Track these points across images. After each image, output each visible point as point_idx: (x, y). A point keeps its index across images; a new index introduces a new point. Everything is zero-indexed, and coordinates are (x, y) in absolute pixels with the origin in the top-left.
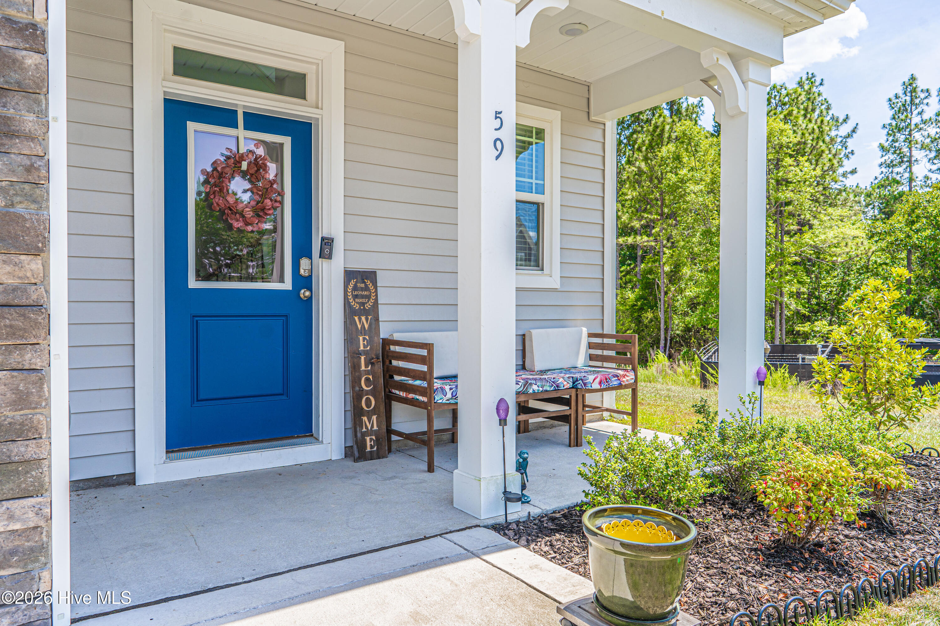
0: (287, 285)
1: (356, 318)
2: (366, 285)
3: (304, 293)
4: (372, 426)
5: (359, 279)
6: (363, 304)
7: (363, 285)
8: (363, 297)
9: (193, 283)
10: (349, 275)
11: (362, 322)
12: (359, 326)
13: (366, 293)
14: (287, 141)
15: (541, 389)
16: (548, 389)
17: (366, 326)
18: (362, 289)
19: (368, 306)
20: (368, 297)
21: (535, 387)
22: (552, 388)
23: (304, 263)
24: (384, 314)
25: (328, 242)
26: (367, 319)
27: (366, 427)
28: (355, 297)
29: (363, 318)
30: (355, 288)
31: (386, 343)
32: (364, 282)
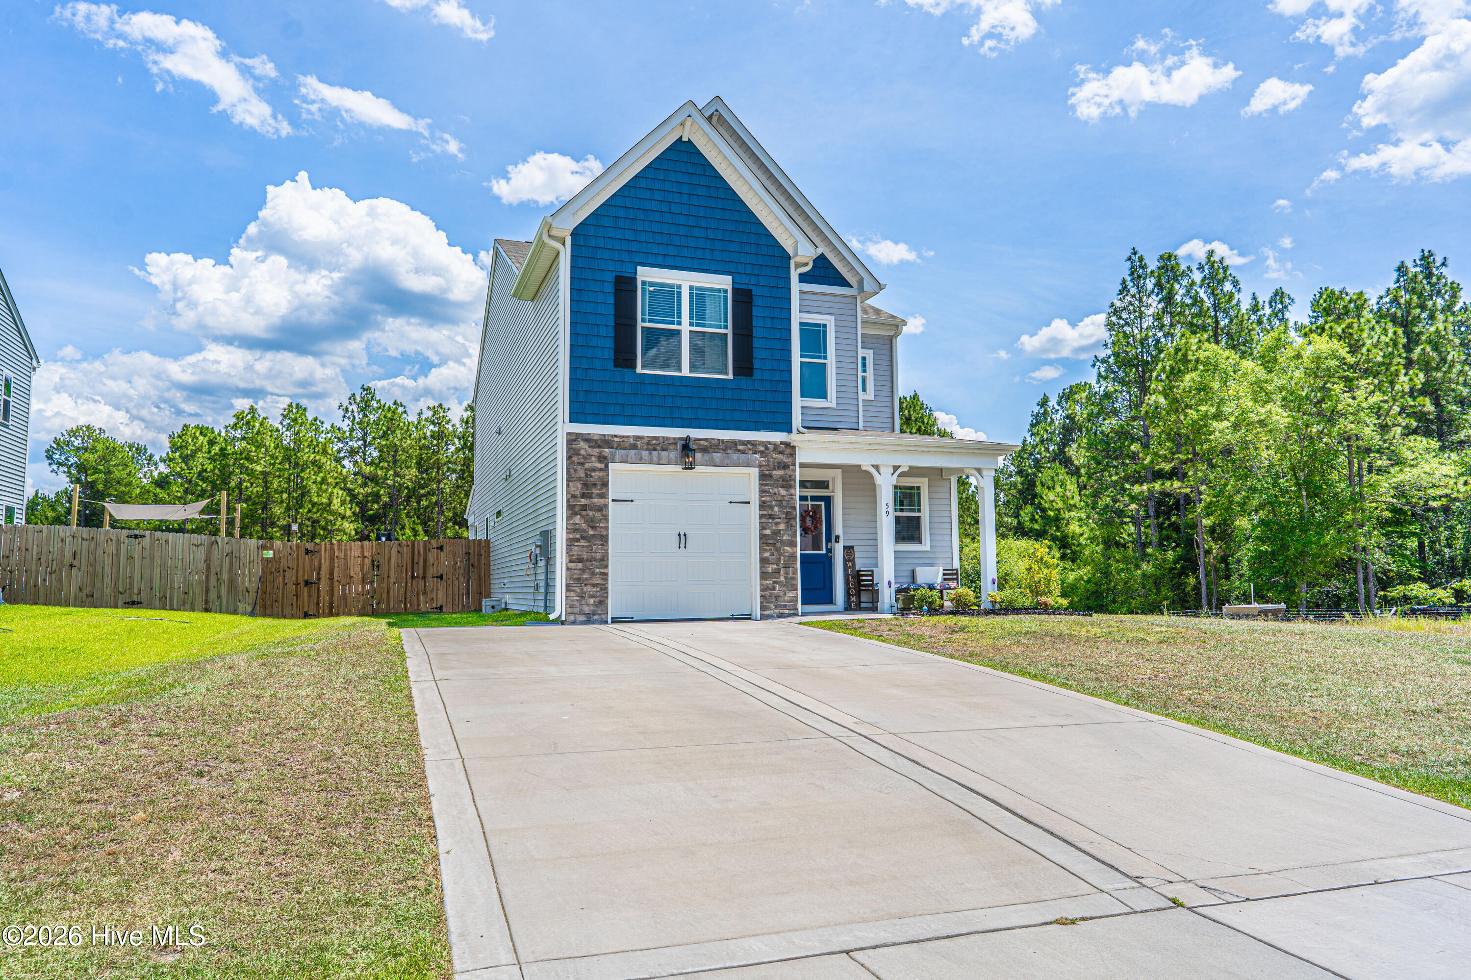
0: (824, 552)
1: (848, 563)
2: (852, 551)
3: (830, 554)
5: (848, 549)
6: (850, 558)
8: (850, 555)
10: (845, 548)
11: (850, 564)
14: (823, 503)
17: (851, 566)
18: (849, 553)
19: (852, 559)
20: (852, 555)
23: (829, 544)
24: (857, 561)
25: (837, 538)
28: (847, 555)
29: (850, 562)
30: (847, 552)
31: (859, 571)
32: (850, 550)
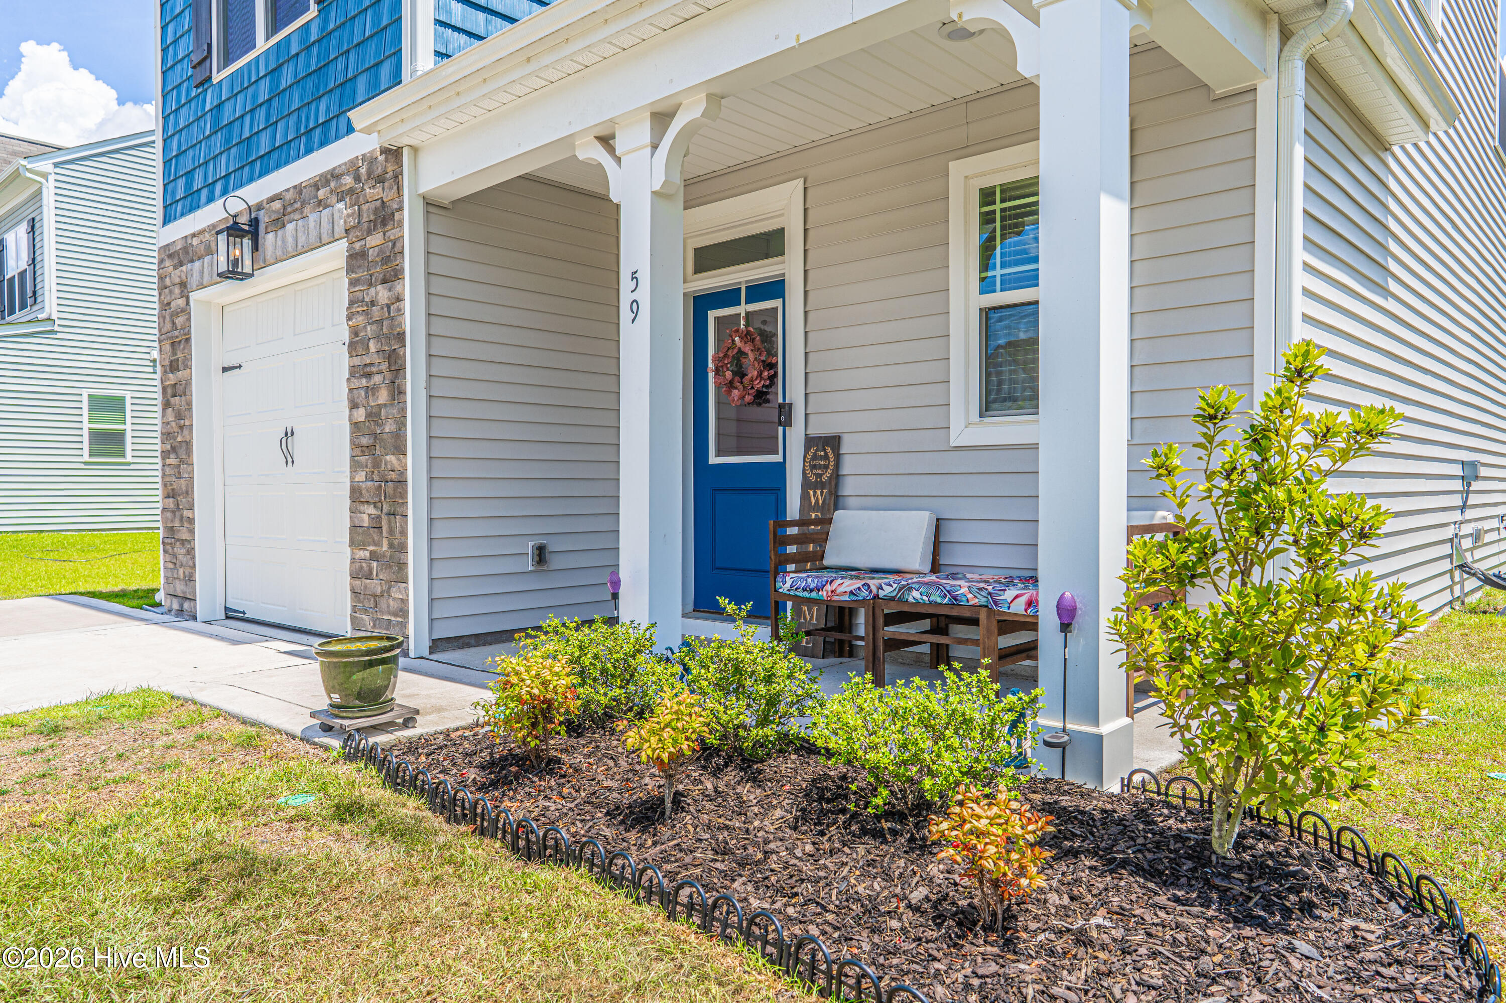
0: (780, 457)
1: (811, 492)
2: (826, 453)
4: (811, 619)
5: (820, 447)
6: (819, 476)
7: (822, 454)
8: (821, 467)
9: (713, 460)
10: (810, 441)
11: (817, 497)
12: (813, 501)
13: (825, 462)
15: (925, 598)
16: (939, 600)
17: (821, 502)
18: (821, 458)
19: (825, 478)
20: (826, 467)
21: (916, 594)
22: (946, 601)
25: (785, 409)
26: (822, 493)
27: (805, 618)
28: (813, 467)
29: (818, 492)
30: (815, 457)
32: (824, 450)
